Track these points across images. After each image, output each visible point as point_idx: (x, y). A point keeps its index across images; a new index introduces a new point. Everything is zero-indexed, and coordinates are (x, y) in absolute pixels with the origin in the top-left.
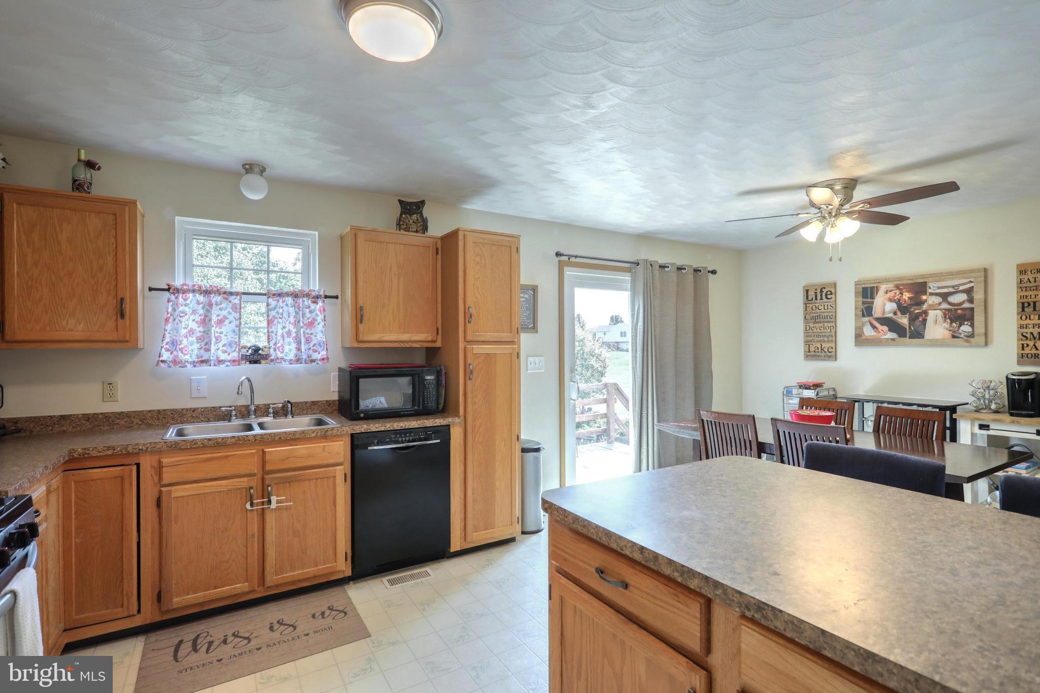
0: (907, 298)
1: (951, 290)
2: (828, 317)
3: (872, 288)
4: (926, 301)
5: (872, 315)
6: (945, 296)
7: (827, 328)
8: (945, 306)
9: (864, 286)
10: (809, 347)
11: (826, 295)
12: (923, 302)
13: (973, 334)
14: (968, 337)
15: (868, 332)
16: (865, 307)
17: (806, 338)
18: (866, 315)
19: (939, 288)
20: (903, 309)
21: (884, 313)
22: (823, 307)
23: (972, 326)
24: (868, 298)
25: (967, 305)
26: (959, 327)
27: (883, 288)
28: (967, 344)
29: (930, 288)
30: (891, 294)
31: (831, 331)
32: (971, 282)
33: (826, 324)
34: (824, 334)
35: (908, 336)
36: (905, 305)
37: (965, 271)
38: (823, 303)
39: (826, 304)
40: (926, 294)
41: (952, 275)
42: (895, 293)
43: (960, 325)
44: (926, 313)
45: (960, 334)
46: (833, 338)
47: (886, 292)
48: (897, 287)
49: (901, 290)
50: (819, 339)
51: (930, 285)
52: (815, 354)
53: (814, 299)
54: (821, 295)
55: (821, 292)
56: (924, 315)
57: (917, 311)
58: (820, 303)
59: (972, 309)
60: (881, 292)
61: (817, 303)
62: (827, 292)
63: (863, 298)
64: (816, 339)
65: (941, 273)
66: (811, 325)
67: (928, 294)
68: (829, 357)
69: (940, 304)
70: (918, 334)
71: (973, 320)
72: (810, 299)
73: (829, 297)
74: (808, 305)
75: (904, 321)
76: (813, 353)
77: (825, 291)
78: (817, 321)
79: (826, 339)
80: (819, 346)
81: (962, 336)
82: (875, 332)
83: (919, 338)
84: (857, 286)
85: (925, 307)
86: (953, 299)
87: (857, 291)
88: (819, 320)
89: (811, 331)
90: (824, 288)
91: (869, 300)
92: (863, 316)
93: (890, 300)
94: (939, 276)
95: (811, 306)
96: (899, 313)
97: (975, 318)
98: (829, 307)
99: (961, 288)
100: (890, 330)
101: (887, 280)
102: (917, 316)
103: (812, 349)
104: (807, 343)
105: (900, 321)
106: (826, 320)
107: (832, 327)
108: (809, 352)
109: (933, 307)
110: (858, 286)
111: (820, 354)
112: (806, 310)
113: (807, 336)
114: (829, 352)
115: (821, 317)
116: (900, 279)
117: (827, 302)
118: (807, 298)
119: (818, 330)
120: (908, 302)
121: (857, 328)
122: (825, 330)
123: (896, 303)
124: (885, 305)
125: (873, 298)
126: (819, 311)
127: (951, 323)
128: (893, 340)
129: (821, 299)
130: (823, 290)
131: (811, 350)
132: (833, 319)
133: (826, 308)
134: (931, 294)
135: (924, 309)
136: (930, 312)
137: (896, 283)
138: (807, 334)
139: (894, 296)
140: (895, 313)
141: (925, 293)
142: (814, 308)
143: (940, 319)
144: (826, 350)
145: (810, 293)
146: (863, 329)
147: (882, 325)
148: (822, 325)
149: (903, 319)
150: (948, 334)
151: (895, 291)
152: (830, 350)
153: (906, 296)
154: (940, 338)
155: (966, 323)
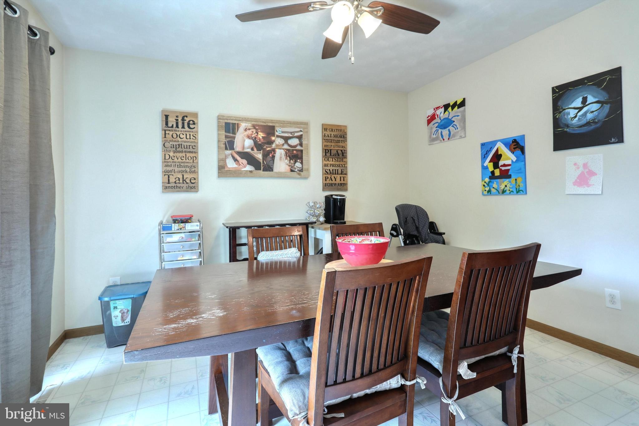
0: (261, 137)
1: (290, 135)
2: (191, 147)
3: (234, 124)
4: (274, 141)
5: (233, 149)
6: (286, 139)
7: (190, 158)
8: (286, 147)
9: (226, 121)
10: (169, 177)
11: (189, 124)
12: (271, 142)
13: (302, 169)
14: (300, 171)
15: (231, 164)
16: (228, 141)
17: (165, 168)
18: (228, 148)
19: (283, 132)
20: (258, 146)
21: (243, 148)
22: (185, 136)
23: (302, 163)
24: (230, 133)
25: (299, 148)
26: (295, 163)
27: (243, 125)
28: (299, 176)
29: (277, 131)
30: (249, 132)
31: (193, 162)
32: (301, 131)
33: (188, 155)
34: (186, 164)
35: (262, 169)
36: (260, 143)
37: (298, 122)
38: (185, 131)
39: (188, 134)
40: (274, 136)
41: (290, 124)
42: (253, 132)
43: (296, 162)
44: (274, 150)
45: (295, 168)
46: (194, 169)
47: (246, 130)
48: (254, 126)
49: (257, 129)
50: (181, 169)
51: (277, 129)
52: (175, 185)
53: (175, 126)
54: (183, 124)
55: (183, 120)
56: (273, 152)
57: (268, 149)
58: (181, 131)
59: (302, 151)
60: (241, 129)
61: (178, 131)
62: (190, 121)
63: (225, 132)
64: (177, 169)
65: (284, 121)
66: (172, 154)
67: (276, 136)
68: (191, 188)
69: (283, 145)
70: (269, 168)
71: (302, 159)
72: (170, 125)
73: (192, 126)
74: (167, 132)
75: (259, 156)
76: (174, 185)
77: (187, 119)
78: (178, 150)
79: (188, 170)
80: (181, 177)
81: (296, 170)
82: (236, 164)
83: (270, 171)
84: (220, 120)
85: (274, 146)
86: (291, 142)
87: (221, 125)
88: (180, 149)
89: (170, 160)
90: (187, 117)
91: (231, 135)
92: (226, 149)
93: (249, 137)
94: (284, 123)
95: (171, 133)
96: (255, 149)
97: (304, 157)
98: (192, 137)
99: (296, 134)
100: (248, 164)
101: (246, 120)
102: (269, 152)
103: (172, 179)
104: (167, 174)
105: (256, 156)
106: (188, 150)
107: (195, 158)
108: (169, 183)
109: (279, 147)
110: (221, 121)
111: (182, 185)
112: (165, 137)
113: (166, 166)
114: (192, 183)
115: (183, 146)
116: (256, 120)
117: (189, 132)
118: (167, 124)
119: (180, 160)
120: (262, 140)
121: (219, 160)
122: (187, 161)
123: (253, 140)
124: (244, 141)
125: (234, 133)
126: (180, 140)
127: (290, 160)
128: (251, 172)
129: (183, 127)
130: (185, 118)
131: (171, 181)
132: (193, 149)
133: (188, 137)
134: (278, 136)
135: (273, 148)
136: (277, 150)
137: (253, 123)
138: (166, 163)
139: (252, 134)
140: (252, 149)
141: (273, 135)
142: (175, 136)
143: (284, 157)
144: (188, 181)
145: (170, 119)
146: (226, 161)
147: (242, 158)
148: (184, 154)
149: (258, 155)
150: (288, 168)
151: (252, 130)
152: (192, 181)
153: (261, 135)
154: (283, 171)
155: (298, 161)
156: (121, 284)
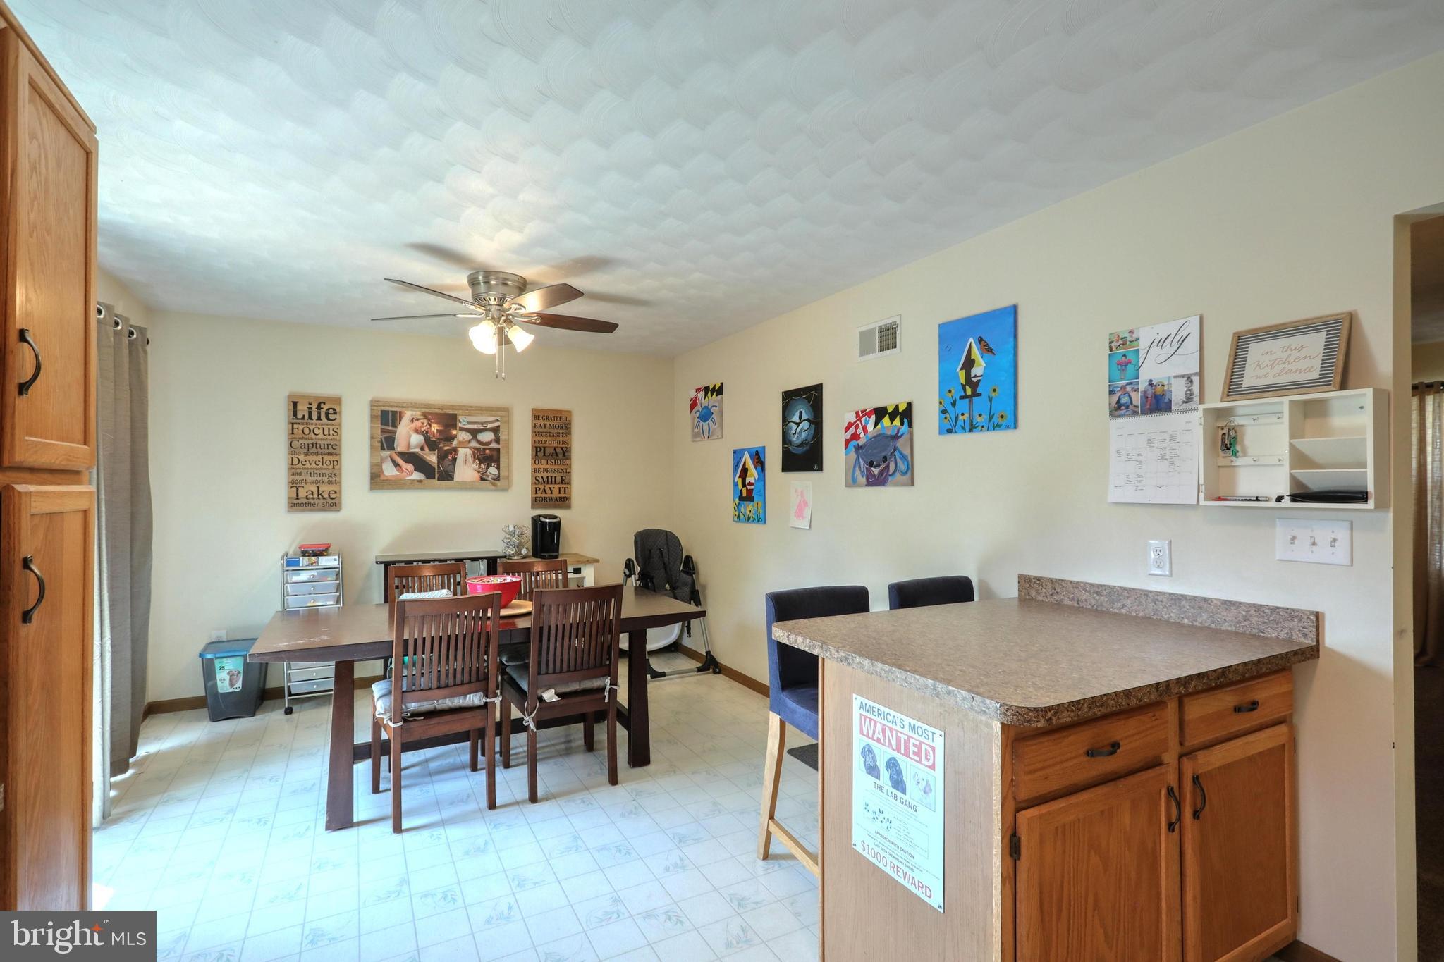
0: (436, 431)
1: (480, 427)
2: (330, 447)
3: (394, 413)
4: (455, 436)
5: (393, 449)
6: (474, 433)
7: (328, 463)
8: (474, 444)
9: (383, 408)
10: (297, 491)
11: (327, 414)
12: (451, 438)
13: (499, 477)
14: (495, 479)
15: (389, 471)
16: (385, 438)
17: (292, 477)
18: (386, 447)
19: (469, 423)
20: (431, 444)
21: (409, 446)
22: (321, 431)
23: (498, 468)
24: (389, 426)
25: (494, 445)
26: (487, 469)
27: (408, 414)
28: (493, 488)
29: (460, 422)
30: (418, 424)
31: (334, 468)
32: (498, 421)
33: (326, 458)
34: (322, 471)
35: (436, 477)
36: (434, 439)
37: (492, 408)
38: (322, 425)
39: (326, 428)
40: (456, 429)
41: (481, 410)
42: (423, 423)
43: (489, 466)
44: (455, 450)
45: (488, 476)
46: (334, 477)
47: (412, 421)
48: (425, 415)
49: (429, 420)
50: (315, 478)
51: (460, 418)
52: (307, 501)
53: (307, 417)
54: (319, 413)
55: (319, 408)
56: (453, 453)
57: (446, 448)
58: (316, 424)
59: (498, 450)
60: (405, 420)
61: (312, 424)
62: (328, 409)
63: (382, 424)
64: (309, 479)
65: (471, 407)
66: (302, 457)
67: (458, 428)
68: (330, 505)
69: (469, 441)
70: (447, 476)
71: (499, 462)
72: (300, 416)
73: (331, 417)
74: (295, 426)
75: (432, 458)
76: (304, 501)
77: (325, 407)
78: (311, 451)
79: (326, 479)
80: (315, 489)
81: (489, 479)
82: (398, 471)
83: (448, 480)
84: (373, 408)
85: (455, 443)
86: (481, 437)
87: (374, 414)
88: (314, 450)
89: (300, 466)
90: (324, 403)
91: (390, 428)
92: (383, 448)
93: (417, 431)
94: (470, 410)
95: (301, 427)
96: (426, 449)
97: (501, 459)
98: (331, 432)
99: (490, 426)
100: (416, 470)
101: (414, 406)
102: (448, 453)
103: (302, 493)
104: (294, 485)
105: (428, 458)
106: (326, 451)
107: (335, 463)
108: (297, 499)
109: (463, 444)
110: (375, 408)
111: (316, 501)
112: (293, 433)
113: (294, 474)
114: (331, 498)
115: (318, 446)
116: (427, 406)
117: (327, 425)
118: (295, 414)
119: (313, 465)
120: (437, 436)
121: (373, 466)
122: (325, 466)
123: (424, 435)
124: (410, 436)
125: (395, 425)
126: (314, 436)
127: (480, 464)
128: (420, 481)
129: (319, 418)
130: (322, 406)
131: (300, 495)
132: (332, 450)
133: (326, 432)
134: (461, 429)
135: (454, 446)
136: (460, 449)
137: (424, 410)
138: (293, 471)
139: (421, 427)
140: (422, 449)
141: (455, 427)
142: (307, 431)
143: (470, 459)
144: (326, 495)
145: (299, 407)
146: (381, 467)
147: (406, 462)
148: (319, 457)
149: (432, 456)
150: (477, 476)
151: (422, 421)
152: (332, 496)
153: (435, 428)
154: (469, 480)
155: (493, 464)
156: (229, 639)
